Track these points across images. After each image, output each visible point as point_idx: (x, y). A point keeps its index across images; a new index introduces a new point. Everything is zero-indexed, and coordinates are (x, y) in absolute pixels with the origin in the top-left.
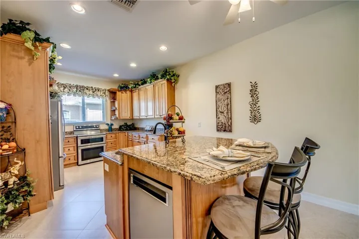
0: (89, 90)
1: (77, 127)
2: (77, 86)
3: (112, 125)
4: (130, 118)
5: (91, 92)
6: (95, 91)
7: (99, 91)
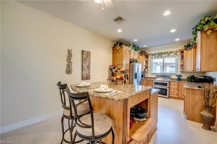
0: (166, 54)
1: (157, 76)
2: (159, 53)
4: (193, 71)
5: (167, 55)
6: (169, 54)
7: (172, 53)
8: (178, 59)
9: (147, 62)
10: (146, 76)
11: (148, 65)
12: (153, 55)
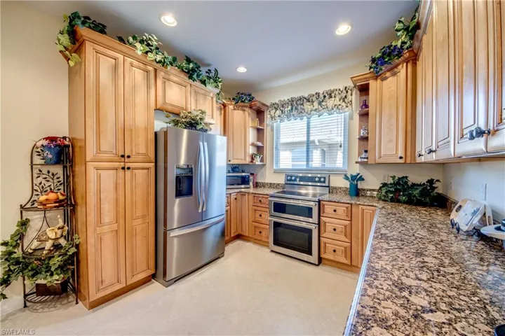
0: (313, 101)
4: (402, 161)
5: (316, 104)
6: (323, 101)
7: (331, 97)
8: (351, 118)
9: (260, 132)
10: (260, 180)
11: (263, 143)
12: (276, 106)
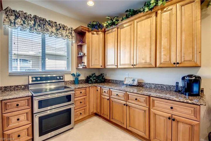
1: (34, 79)
3: (79, 75)
4: (102, 67)
6: (59, 29)
7: (64, 30)
